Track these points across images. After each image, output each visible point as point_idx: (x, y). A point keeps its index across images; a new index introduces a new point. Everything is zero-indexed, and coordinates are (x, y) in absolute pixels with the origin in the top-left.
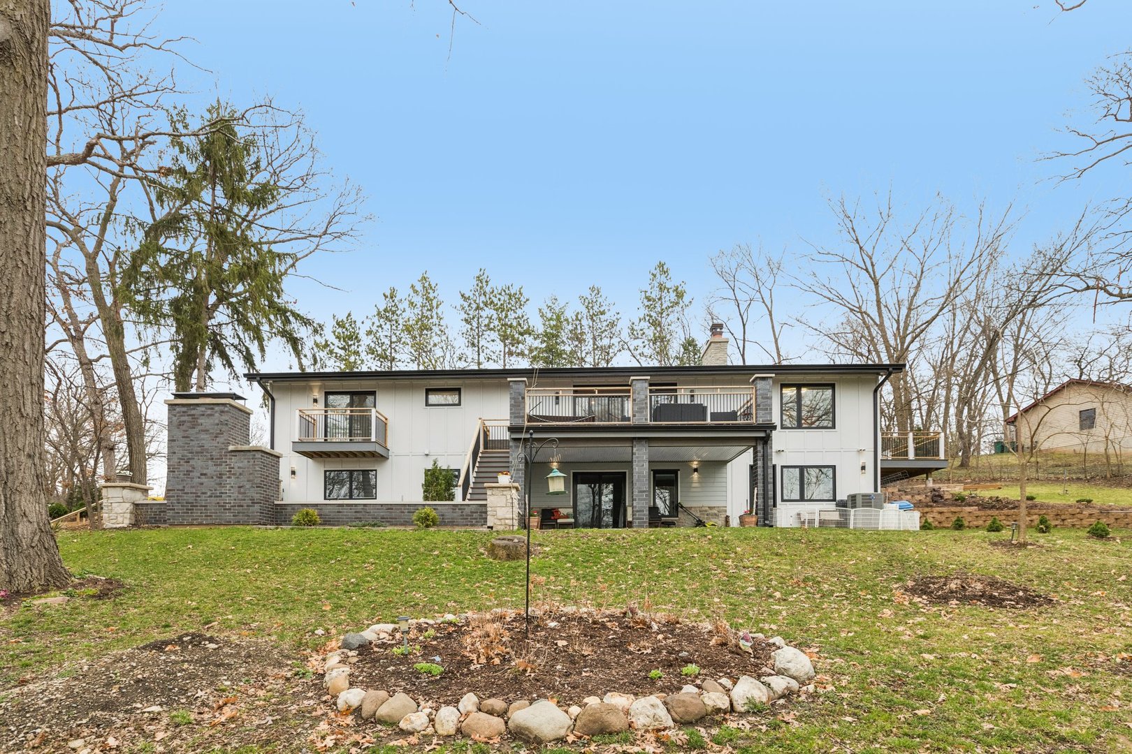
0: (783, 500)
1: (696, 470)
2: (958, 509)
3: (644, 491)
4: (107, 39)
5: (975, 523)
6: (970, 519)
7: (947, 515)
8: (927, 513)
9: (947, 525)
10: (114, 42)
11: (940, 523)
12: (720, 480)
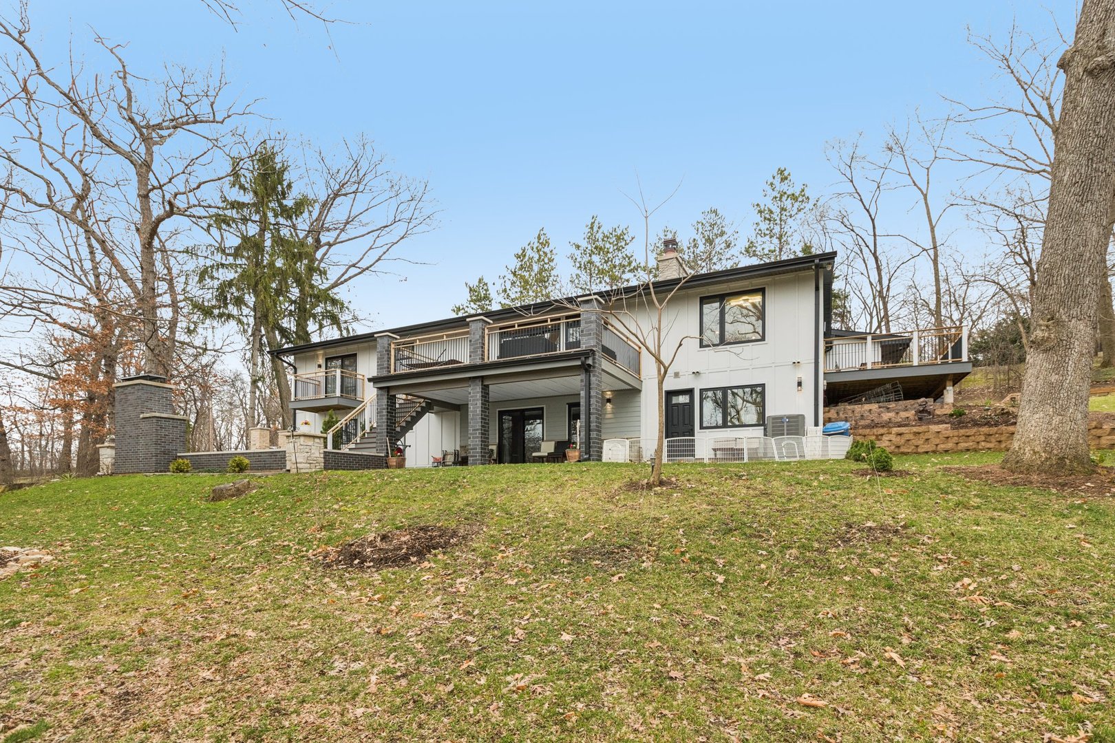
0: (702, 427)
1: (609, 401)
2: (923, 428)
3: (477, 430)
4: (211, 119)
5: (942, 446)
6: (938, 441)
7: (907, 437)
8: (882, 435)
9: (906, 450)
10: (217, 119)
11: (898, 447)
12: (637, 409)
